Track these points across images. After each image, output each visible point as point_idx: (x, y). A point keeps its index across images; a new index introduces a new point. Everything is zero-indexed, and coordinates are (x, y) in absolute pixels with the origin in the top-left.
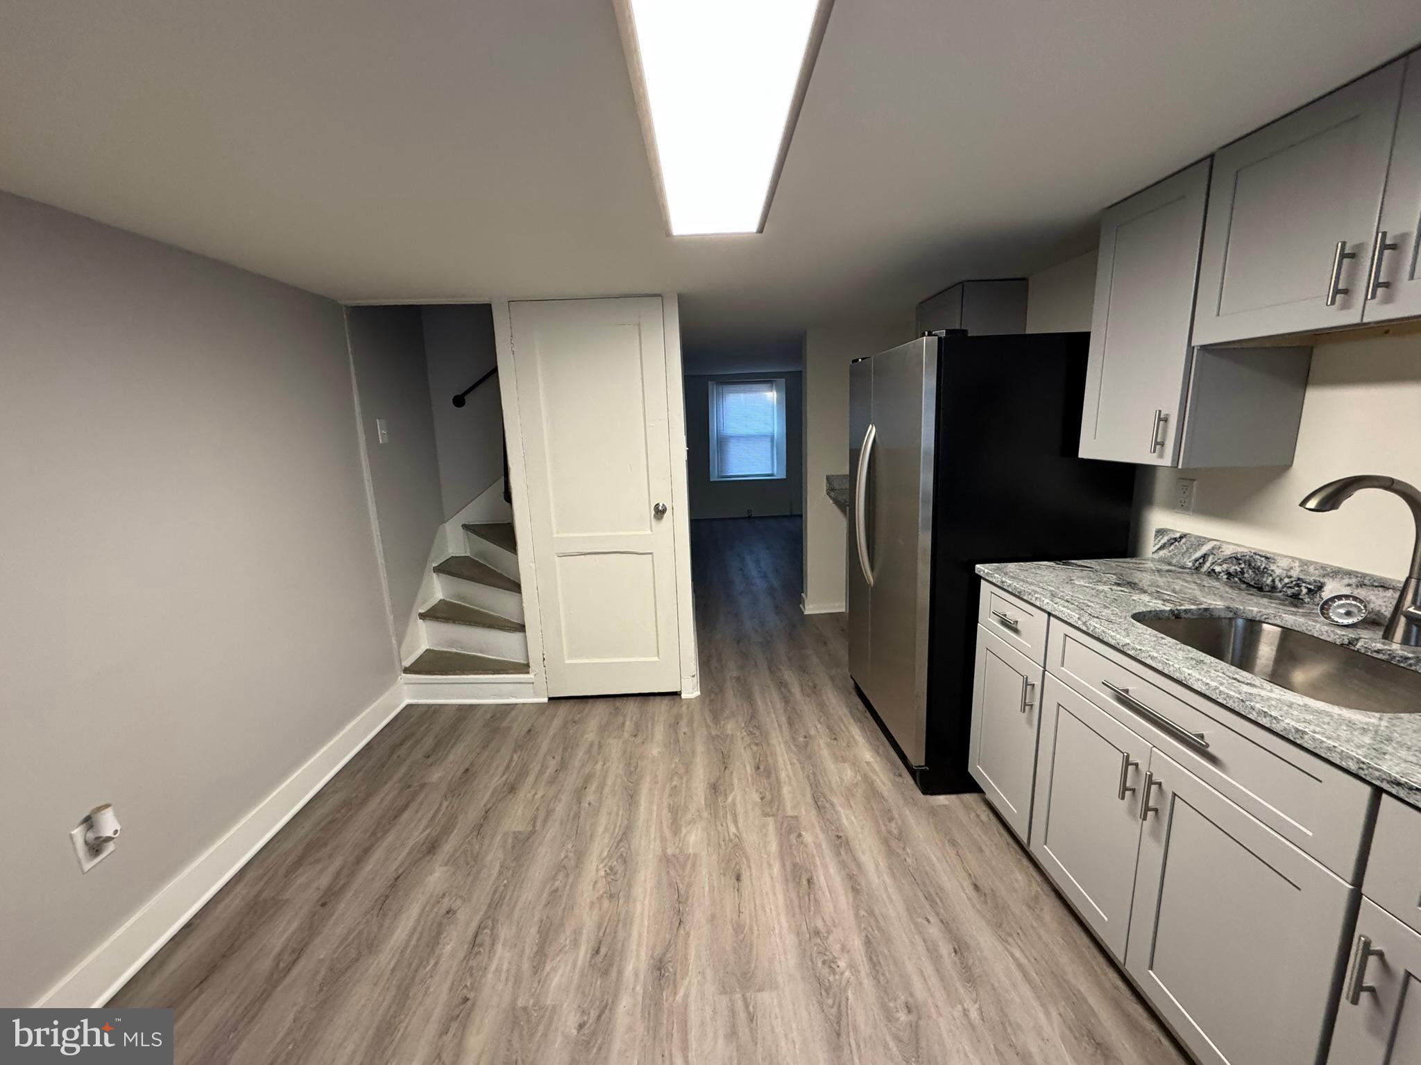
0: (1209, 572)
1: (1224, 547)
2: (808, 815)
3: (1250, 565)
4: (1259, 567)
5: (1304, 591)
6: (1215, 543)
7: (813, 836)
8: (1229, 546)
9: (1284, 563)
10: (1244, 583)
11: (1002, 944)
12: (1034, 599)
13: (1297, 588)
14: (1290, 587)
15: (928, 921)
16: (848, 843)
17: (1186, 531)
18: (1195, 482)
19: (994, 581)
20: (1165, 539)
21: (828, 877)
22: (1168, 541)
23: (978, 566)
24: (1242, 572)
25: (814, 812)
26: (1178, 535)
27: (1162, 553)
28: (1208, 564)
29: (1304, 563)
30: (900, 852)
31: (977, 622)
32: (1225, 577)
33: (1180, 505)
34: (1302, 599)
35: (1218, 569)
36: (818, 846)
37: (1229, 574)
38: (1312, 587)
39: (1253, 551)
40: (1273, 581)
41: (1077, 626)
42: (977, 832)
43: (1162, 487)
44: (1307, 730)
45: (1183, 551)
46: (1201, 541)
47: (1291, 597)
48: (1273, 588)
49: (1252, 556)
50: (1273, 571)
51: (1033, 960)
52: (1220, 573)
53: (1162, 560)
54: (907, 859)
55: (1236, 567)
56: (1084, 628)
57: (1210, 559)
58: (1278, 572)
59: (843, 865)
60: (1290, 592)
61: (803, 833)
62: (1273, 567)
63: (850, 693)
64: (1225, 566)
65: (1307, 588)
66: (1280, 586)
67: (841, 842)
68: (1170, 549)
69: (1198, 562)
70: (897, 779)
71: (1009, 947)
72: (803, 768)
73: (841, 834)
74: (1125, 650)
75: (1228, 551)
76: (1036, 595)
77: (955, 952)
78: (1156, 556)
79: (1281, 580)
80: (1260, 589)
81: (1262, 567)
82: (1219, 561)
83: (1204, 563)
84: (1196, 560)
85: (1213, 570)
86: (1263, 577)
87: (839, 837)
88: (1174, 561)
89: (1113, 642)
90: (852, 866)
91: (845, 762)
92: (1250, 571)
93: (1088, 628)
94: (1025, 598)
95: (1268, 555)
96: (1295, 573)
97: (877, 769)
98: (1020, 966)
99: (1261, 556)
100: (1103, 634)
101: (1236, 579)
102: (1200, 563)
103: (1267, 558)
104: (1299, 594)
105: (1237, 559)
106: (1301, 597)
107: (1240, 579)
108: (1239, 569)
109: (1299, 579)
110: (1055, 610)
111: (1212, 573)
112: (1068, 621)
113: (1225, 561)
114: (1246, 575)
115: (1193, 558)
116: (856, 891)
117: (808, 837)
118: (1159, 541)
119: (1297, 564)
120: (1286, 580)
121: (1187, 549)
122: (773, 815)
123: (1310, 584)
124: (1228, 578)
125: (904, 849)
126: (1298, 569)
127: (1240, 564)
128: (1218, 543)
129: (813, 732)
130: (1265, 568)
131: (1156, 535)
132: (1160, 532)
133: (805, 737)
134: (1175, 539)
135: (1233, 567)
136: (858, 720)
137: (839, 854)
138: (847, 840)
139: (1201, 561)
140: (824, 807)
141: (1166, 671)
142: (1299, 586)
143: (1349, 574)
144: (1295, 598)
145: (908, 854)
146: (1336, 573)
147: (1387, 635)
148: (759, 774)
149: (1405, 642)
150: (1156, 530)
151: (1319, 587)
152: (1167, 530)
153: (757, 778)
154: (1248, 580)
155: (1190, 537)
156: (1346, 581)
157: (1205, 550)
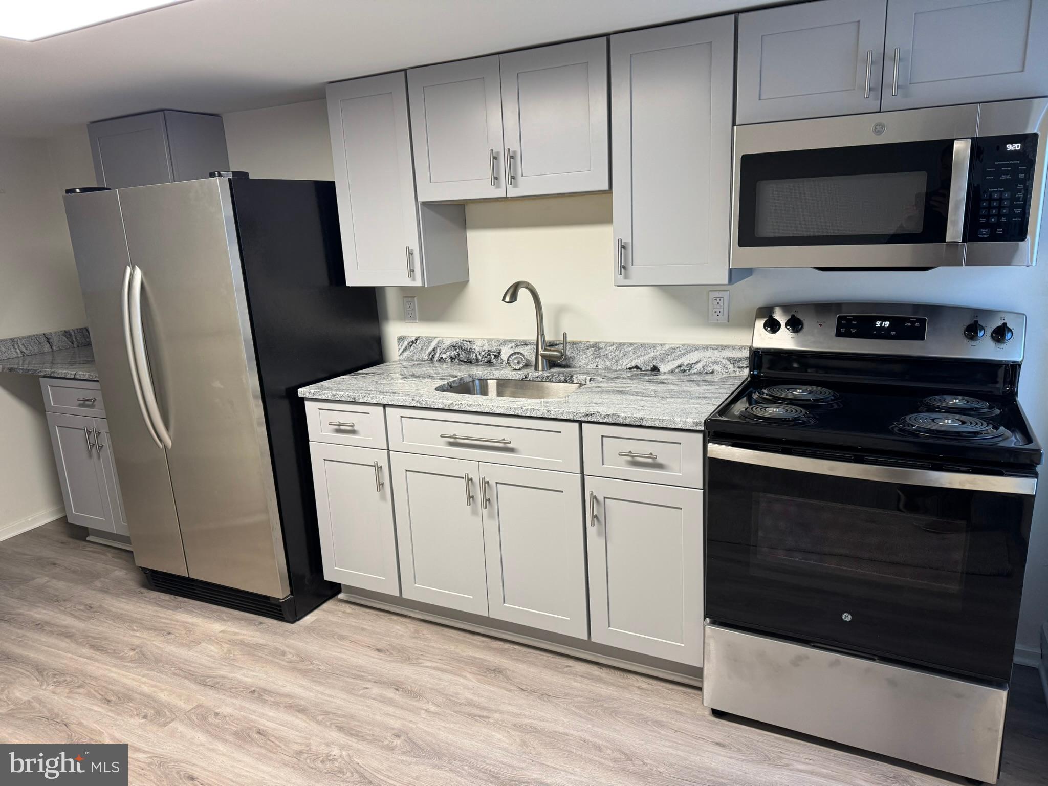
0: (439, 360)
1: (445, 340)
2: (209, 698)
3: (462, 349)
4: (467, 349)
5: (493, 357)
6: (439, 339)
7: (228, 706)
8: (448, 339)
9: (479, 343)
10: (462, 361)
11: (419, 666)
12: (370, 398)
13: (489, 357)
14: (486, 357)
15: (367, 688)
16: (265, 690)
17: (418, 335)
18: (416, 298)
19: (324, 398)
20: (406, 344)
21: (271, 719)
22: (408, 344)
23: (300, 390)
24: (459, 355)
25: (211, 692)
26: (414, 339)
27: (405, 354)
28: (437, 355)
29: (489, 340)
30: (311, 667)
31: (308, 441)
32: (450, 360)
33: (408, 316)
34: (493, 363)
35: (444, 356)
36: (242, 708)
37: (451, 358)
38: (496, 354)
39: (462, 339)
40: (476, 356)
41: (412, 405)
42: (352, 621)
43: (392, 303)
44: (552, 409)
45: (420, 349)
46: (430, 340)
47: (487, 363)
48: (477, 360)
49: (462, 343)
50: (475, 349)
51: (439, 661)
52: (446, 359)
53: (407, 359)
54: (320, 667)
55: (455, 352)
56: (418, 405)
57: (438, 351)
58: (478, 349)
59: (276, 704)
60: (486, 360)
61: (218, 711)
62: (474, 347)
63: (141, 592)
64: (448, 353)
65: (493, 355)
66: (480, 357)
67: (258, 694)
68: (411, 350)
69: (431, 355)
70: (261, 626)
71: (422, 665)
72: (161, 672)
73: (253, 689)
74: (451, 409)
75: (447, 343)
76: (371, 395)
77: (397, 690)
78: (401, 357)
79: (480, 354)
80: (471, 362)
81: (469, 348)
82: (444, 350)
83: (435, 354)
84: (429, 354)
85: (442, 358)
86: (470, 354)
87: (253, 692)
88: (415, 359)
89: (441, 406)
90: (282, 700)
91: (200, 643)
92: (463, 352)
93: (421, 404)
94: (360, 401)
95: (470, 340)
96: (486, 348)
97: (237, 631)
98: (435, 668)
99: (466, 341)
100: (434, 403)
101: (456, 360)
102: (433, 355)
103: (470, 342)
104: (490, 360)
105: (454, 346)
106: (492, 361)
107: (458, 360)
108: (456, 353)
109: (489, 351)
110: (391, 401)
111: (441, 360)
112: (404, 405)
113: (447, 350)
114: (461, 356)
115: (427, 353)
116: (302, 710)
117: (226, 710)
118: (402, 346)
119: (486, 342)
120: (483, 353)
121: (422, 347)
122: (173, 720)
123: (494, 352)
124: (451, 361)
125: (312, 664)
126: (487, 345)
127: (456, 349)
128: (441, 339)
129: (136, 642)
130: (470, 348)
131: (398, 342)
132: (401, 339)
133: (133, 650)
134: (413, 342)
135: (453, 353)
136: (176, 608)
137: (265, 701)
138: (261, 688)
139: (433, 353)
140: (218, 683)
142: (489, 355)
143: (510, 341)
144: (489, 363)
145: (317, 665)
146: (505, 342)
147: (536, 369)
148: (116, 704)
149: (543, 369)
150: (396, 339)
151: (500, 353)
152: (405, 337)
153: (117, 709)
154: (463, 359)
155: (422, 338)
156: (510, 345)
157: (433, 345)
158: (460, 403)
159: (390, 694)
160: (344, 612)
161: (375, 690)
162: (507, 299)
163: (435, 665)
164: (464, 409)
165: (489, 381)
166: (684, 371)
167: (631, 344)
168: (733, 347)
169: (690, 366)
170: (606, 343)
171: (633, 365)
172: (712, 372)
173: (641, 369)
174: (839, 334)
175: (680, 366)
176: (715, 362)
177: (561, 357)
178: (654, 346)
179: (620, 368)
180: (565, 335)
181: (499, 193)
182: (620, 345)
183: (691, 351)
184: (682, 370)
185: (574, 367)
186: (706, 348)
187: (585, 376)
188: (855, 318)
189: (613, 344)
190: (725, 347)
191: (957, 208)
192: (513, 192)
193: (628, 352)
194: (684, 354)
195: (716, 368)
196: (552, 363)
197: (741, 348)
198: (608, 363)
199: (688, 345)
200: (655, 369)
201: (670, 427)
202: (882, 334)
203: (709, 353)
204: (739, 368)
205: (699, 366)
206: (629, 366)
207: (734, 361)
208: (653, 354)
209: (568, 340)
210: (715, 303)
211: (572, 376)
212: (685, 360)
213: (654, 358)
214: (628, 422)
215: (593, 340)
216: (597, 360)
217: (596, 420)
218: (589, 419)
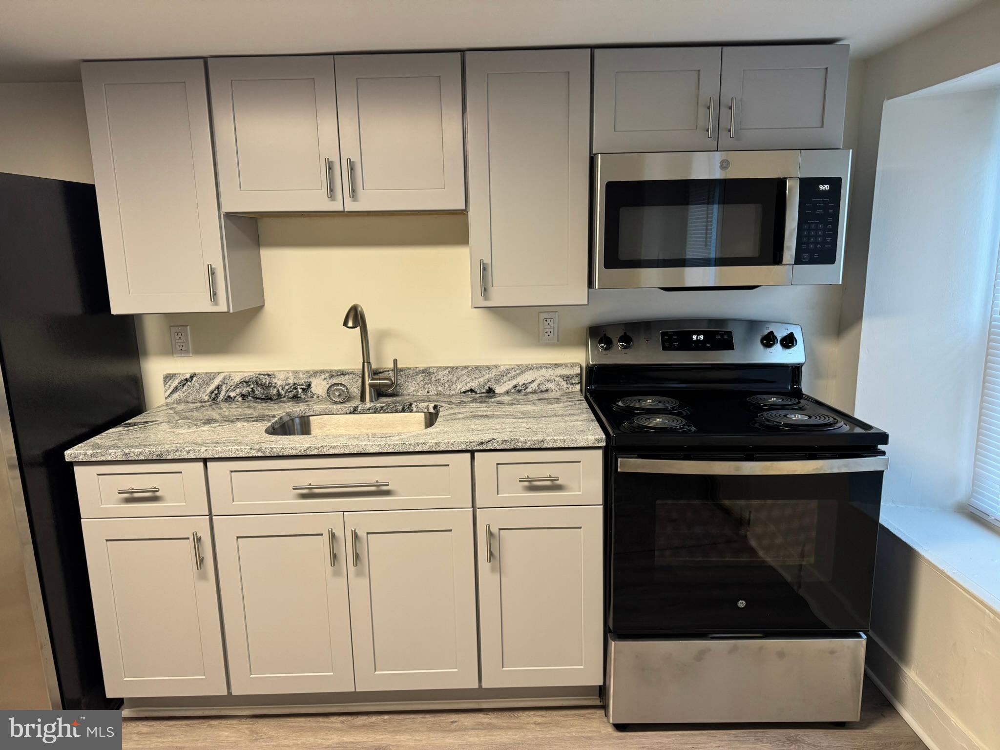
0: (226, 399)
1: (233, 375)
3: (257, 384)
4: (265, 384)
5: (300, 391)
6: (224, 374)
8: (237, 374)
9: (282, 376)
10: (257, 398)
12: (185, 453)
13: (295, 391)
14: (291, 391)
17: (192, 371)
18: (188, 327)
20: (176, 383)
22: (179, 383)
23: (67, 453)
24: (253, 391)
26: (188, 376)
27: (175, 396)
28: (223, 393)
29: (295, 372)
31: (80, 518)
32: (240, 399)
33: (174, 349)
34: (300, 397)
35: (232, 394)
37: (243, 396)
38: (304, 387)
39: (257, 373)
40: (278, 391)
41: (251, 455)
43: (152, 334)
45: (197, 388)
46: (211, 377)
47: (293, 398)
48: (279, 396)
49: (258, 377)
50: (275, 383)
52: (235, 397)
53: (179, 402)
55: (248, 389)
56: (260, 454)
57: (224, 389)
58: (279, 383)
60: (291, 395)
62: (275, 381)
64: (238, 390)
65: (301, 388)
66: (282, 392)
68: (184, 390)
69: (213, 394)
74: (308, 454)
75: (237, 378)
76: (187, 449)
78: (169, 400)
79: (283, 388)
80: (271, 399)
81: (267, 383)
82: (232, 388)
83: (219, 393)
84: (212, 393)
85: (229, 397)
86: (270, 390)
88: (190, 400)
89: (294, 452)
92: (259, 388)
93: (264, 452)
94: (169, 457)
95: (270, 373)
96: (291, 381)
99: (264, 375)
100: (283, 450)
101: (250, 398)
102: (216, 394)
103: (269, 375)
104: (297, 394)
105: (246, 382)
106: (299, 396)
107: (253, 397)
108: (250, 390)
109: (295, 384)
110: (218, 453)
111: (228, 399)
112: (238, 456)
113: (237, 386)
114: (257, 392)
115: (208, 391)
118: (170, 386)
119: (291, 374)
120: (287, 387)
121: (200, 385)
123: (303, 385)
124: (243, 399)
126: (292, 378)
127: (250, 385)
128: (227, 374)
130: (269, 383)
131: (165, 381)
132: (168, 378)
134: (187, 380)
135: (245, 389)
139: (216, 392)
141: (347, 452)
142: (295, 388)
143: (323, 372)
144: (296, 398)
146: (316, 373)
147: (363, 399)
149: (371, 400)
150: (162, 377)
151: (309, 385)
152: (174, 375)
154: (259, 396)
155: (200, 374)
156: (323, 376)
157: (216, 382)
158: (320, 445)
162: (350, 324)
164: (326, 453)
165: (311, 418)
166: (519, 391)
167: (465, 368)
168: (566, 365)
169: (525, 385)
170: (438, 368)
171: (468, 388)
172: (547, 390)
173: (476, 393)
174: (665, 348)
175: (515, 387)
176: (549, 381)
177: (390, 386)
178: (488, 368)
179: (453, 392)
180: (395, 361)
181: (336, 206)
182: (453, 369)
183: (526, 371)
184: (517, 390)
185: (402, 395)
186: (541, 367)
187: (426, 404)
188: (675, 333)
189: (446, 368)
190: (558, 365)
191: (791, 236)
192: (351, 206)
193: (462, 375)
194: (519, 374)
195: (551, 386)
196: (380, 392)
197: (573, 365)
198: (440, 388)
199: (523, 365)
200: (491, 391)
201: (572, 446)
202: (699, 346)
203: (543, 372)
204: (572, 384)
205: (534, 385)
206: (463, 390)
207: (567, 378)
208: (487, 376)
209: (399, 366)
210: (546, 323)
211: (411, 405)
212: (520, 380)
213: (489, 380)
214: (527, 446)
215: (422, 365)
216: (428, 386)
217: (492, 448)
218: (484, 447)
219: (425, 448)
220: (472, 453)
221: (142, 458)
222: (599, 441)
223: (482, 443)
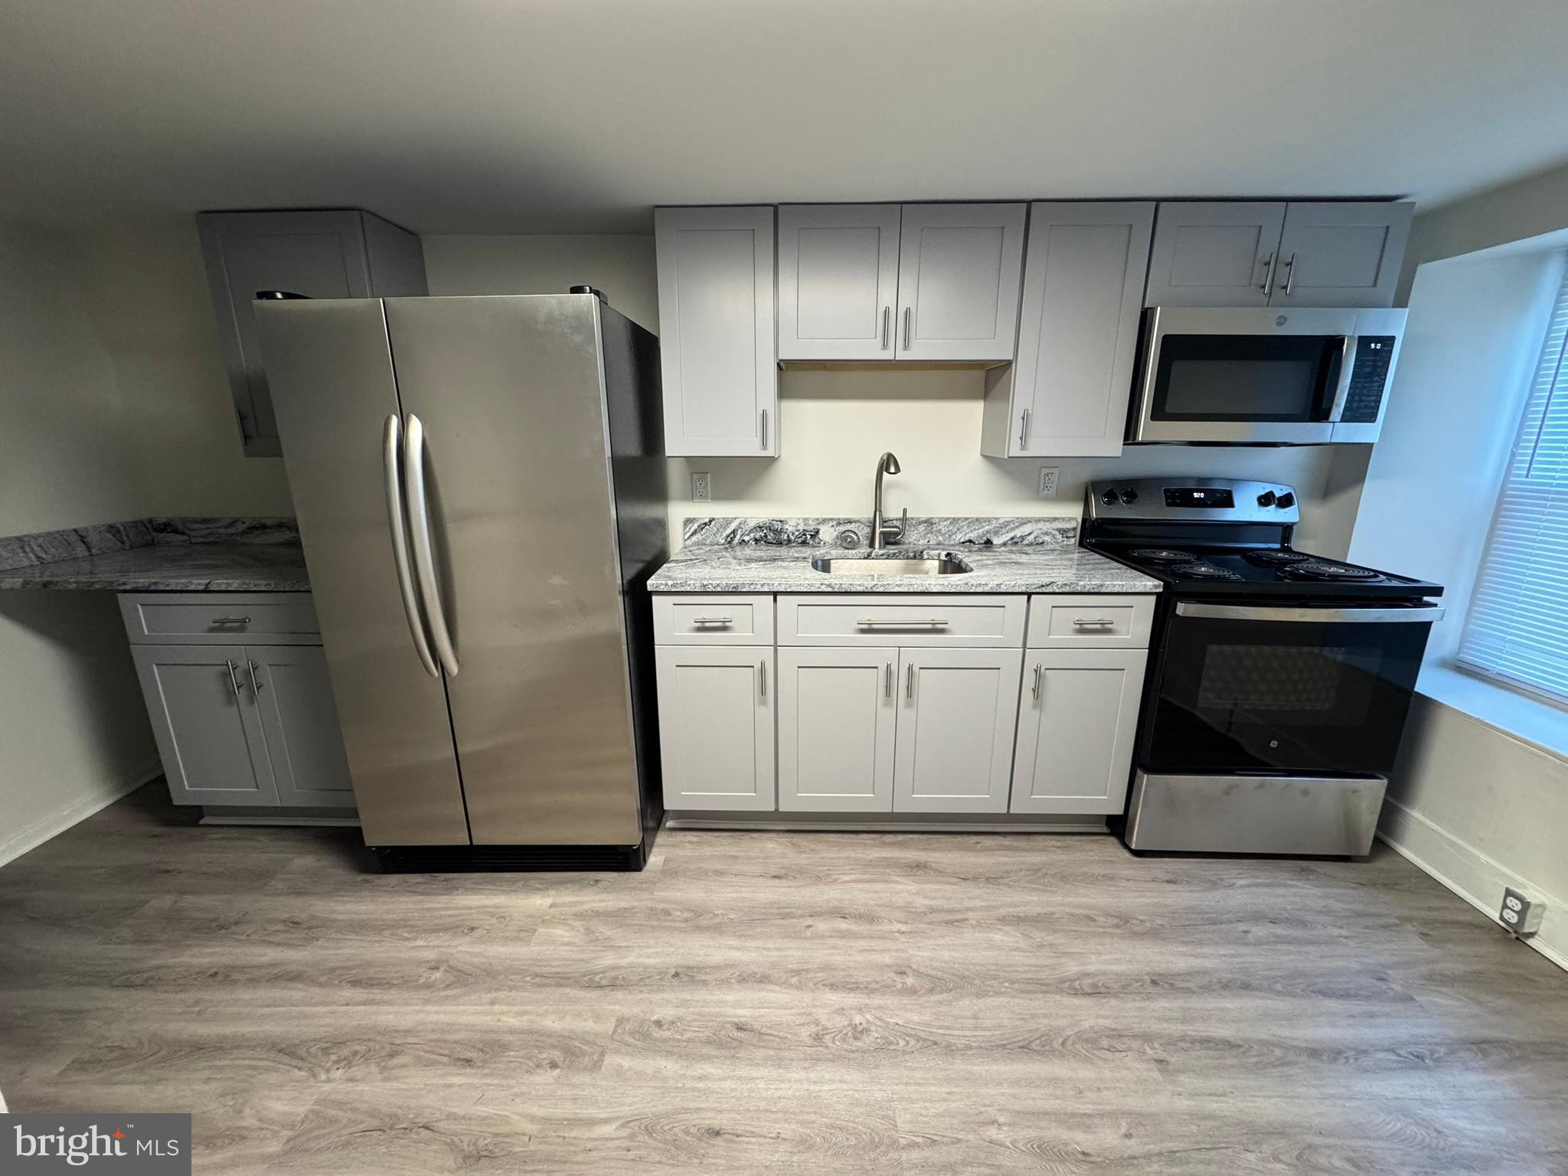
0: (740, 543)
1: (748, 521)
2: (626, 1005)
3: (770, 529)
4: (777, 529)
5: (809, 537)
6: (740, 520)
7: (665, 1005)
8: (753, 519)
9: (793, 523)
10: (769, 543)
11: (839, 884)
12: (758, 586)
13: (804, 537)
14: (800, 537)
15: (810, 926)
16: (690, 968)
17: (711, 516)
18: (708, 474)
20: (695, 526)
21: (736, 1004)
22: (699, 527)
23: (648, 582)
24: (766, 536)
25: (619, 995)
26: (707, 520)
27: (694, 538)
28: (738, 537)
29: (805, 520)
30: (718, 920)
31: (653, 645)
32: (753, 543)
33: (693, 495)
34: (809, 543)
35: (746, 538)
36: (684, 1004)
37: (756, 540)
39: (770, 519)
40: (788, 536)
45: (714, 532)
46: (728, 522)
47: (802, 543)
48: (789, 541)
49: (771, 523)
50: (787, 529)
51: (853, 872)
52: (749, 541)
53: (697, 544)
54: (730, 917)
55: (761, 533)
57: (739, 533)
58: (790, 529)
59: (725, 982)
60: (800, 540)
61: (655, 1018)
62: (786, 527)
63: (367, 881)
64: (752, 535)
65: (811, 535)
66: (792, 538)
67: (686, 976)
68: (702, 533)
70: (600, 885)
71: (840, 881)
72: (511, 988)
73: (673, 971)
75: (752, 524)
76: (761, 583)
77: (844, 918)
78: (688, 542)
79: (793, 534)
80: (781, 544)
81: (779, 528)
82: (747, 532)
83: (735, 537)
84: (728, 537)
85: (743, 540)
86: (781, 535)
87: (676, 975)
88: (708, 543)
89: (861, 589)
90: (728, 973)
91: (535, 931)
92: (771, 533)
96: (801, 528)
97: (573, 899)
98: (857, 881)
99: (777, 521)
101: (762, 542)
102: (731, 538)
103: (781, 521)
104: (807, 540)
105: (760, 527)
107: (765, 541)
108: (763, 535)
109: (804, 530)
111: (742, 543)
113: (751, 531)
114: (769, 537)
115: (724, 535)
116: (764, 979)
117: (667, 1013)
118: (689, 529)
119: (801, 521)
120: (797, 533)
121: (717, 529)
122: (602, 1054)
123: (812, 532)
124: (756, 543)
125: (715, 915)
126: (802, 524)
127: (763, 530)
128: (743, 519)
129: (431, 955)
130: (781, 529)
131: (685, 524)
132: (688, 521)
133: (437, 968)
134: (705, 524)
135: (758, 534)
136: (449, 891)
137: (705, 983)
138: (683, 967)
139: (732, 536)
140: (616, 978)
141: (911, 590)
142: (805, 535)
143: (832, 519)
144: (804, 543)
145: (723, 915)
146: (825, 521)
147: (872, 545)
148: (485, 1062)
149: (880, 548)
150: (682, 520)
151: (817, 532)
152: (694, 519)
153: (495, 1069)
154: (771, 541)
155: (718, 519)
156: (831, 524)
157: (733, 526)
158: (886, 583)
159: (843, 925)
160: (689, 842)
161: (822, 926)
163: (853, 877)
164: (892, 590)
166: (1016, 543)
167: (966, 519)
168: (1063, 519)
169: (1023, 538)
170: (941, 519)
171: (967, 539)
172: (1042, 543)
173: (974, 543)
174: (1168, 505)
175: (1012, 538)
176: (1046, 534)
177: (897, 534)
178: (989, 520)
179: (953, 542)
180: (905, 511)
181: (888, 355)
182: (954, 521)
183: (1025, 523)
184: (1014, 542)
185: (904, 544)
186: (1039, 520)
187: (938, 552)
188: (1177, 490)
189: (948, 519)
190: (1055, 519)
191: (1343, 392)
192: (902, 355)
193: (963, 526)
194: (1017, 527)
195: (1047, 538)
196: (889, 539)
197: (1070, 519)
198: (941, 538)
199: (1022, 519)
200: (988, 542)
202: (1200, 504)
203: (1040, 525)
204: (1067, 537)
205: (1031, 537)
206: (962, 540)
207: (1063, 532)
208: (987, 528)
209: (908, 515)
210: (1047, 478)
211: (922, 552)
212: (1018, 533)
213: (988, 532)
215: (924, 516)
216: (929, 535)
217: (1051, 591)
218: (1044, 590)
219: (987, 589)
220: (1029, 595)
221: (719, 589)
222: (1156, 587)
223: (1043, 586)
